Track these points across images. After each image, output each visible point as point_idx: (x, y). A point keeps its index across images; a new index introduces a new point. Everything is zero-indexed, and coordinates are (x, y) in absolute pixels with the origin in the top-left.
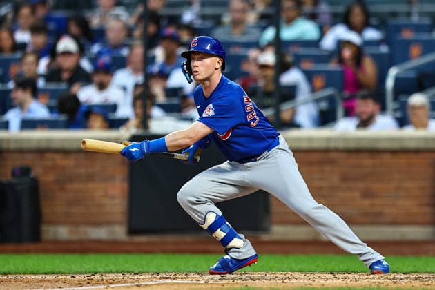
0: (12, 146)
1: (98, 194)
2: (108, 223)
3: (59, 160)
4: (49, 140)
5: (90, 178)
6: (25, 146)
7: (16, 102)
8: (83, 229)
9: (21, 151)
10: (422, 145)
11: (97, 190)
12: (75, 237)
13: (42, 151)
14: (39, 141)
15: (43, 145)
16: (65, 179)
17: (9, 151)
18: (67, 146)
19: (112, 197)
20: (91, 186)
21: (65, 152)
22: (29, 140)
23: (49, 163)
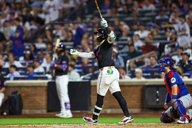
0: (11, 85)
1: (38, 100)
2: (42, 109)
3: (26, 89)
4: (23, 83)
5: (36, 95)
6: (15, 85)
7: (11, 71)
8: (33, 111)
9: (14, 87)
10: (137, 84)
11: (38, 98)
12: (31, 113)
13: (20, 87)
14: (20, 83)
15: (21, 85)
16: (28, 96)
17: (10, 87)
18: (29, 85)
19: (42, 101)
20: (36, 97)
21: (27, 87)
22: (17, 83)
23: (23, 90)
